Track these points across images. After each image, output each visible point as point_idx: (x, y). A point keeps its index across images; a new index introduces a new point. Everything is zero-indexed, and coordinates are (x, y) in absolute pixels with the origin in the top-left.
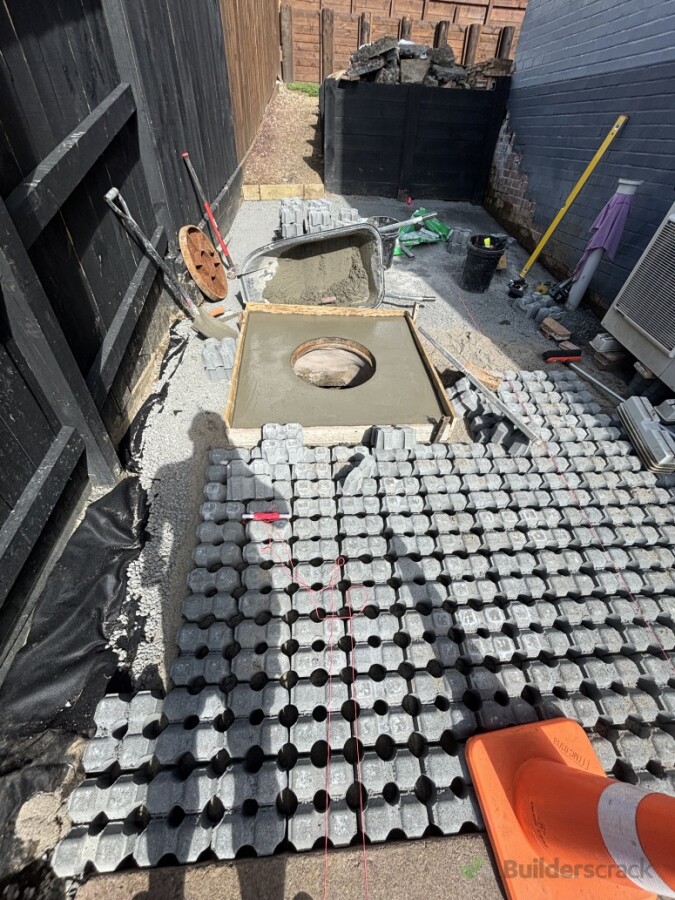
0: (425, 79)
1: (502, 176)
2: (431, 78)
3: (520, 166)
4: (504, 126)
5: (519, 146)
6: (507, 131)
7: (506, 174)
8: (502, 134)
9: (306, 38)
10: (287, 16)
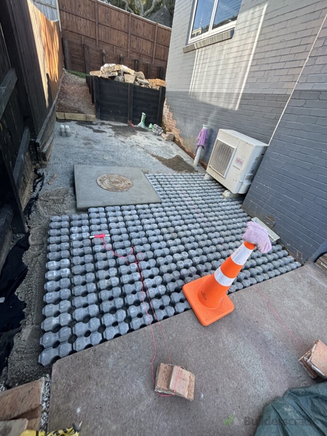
0: (134, 82)
1: (167, 119)
2: (137, 83)
3: (173, 117)
4: (165, 102)
5: (171, 109)
6: (166, 104)
7: (168, 119)
8: (164, 105)
9: (76, 53)
10: (66, 42)
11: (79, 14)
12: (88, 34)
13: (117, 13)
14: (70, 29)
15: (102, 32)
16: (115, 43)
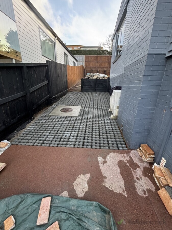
2: (98, 78)
11: (91, 61)
12: (94, 66)
13: (105, 57)
14: (87, 66)
15: (98, 64)
16: (103, 66)
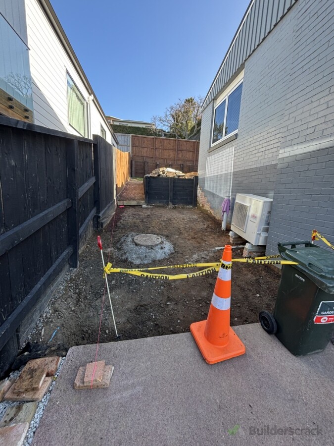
0: (174, 176)
1: (200, 198)
3: (204, 195)
5: (203, 190)
6: (199, 188)
9: (139, 167)
10: (133, 162)
11: (143, 146)
12: (149, 156)
13: (168, 141)
14: (137, 155)
15: (157, 153)
16: (166, 157)
